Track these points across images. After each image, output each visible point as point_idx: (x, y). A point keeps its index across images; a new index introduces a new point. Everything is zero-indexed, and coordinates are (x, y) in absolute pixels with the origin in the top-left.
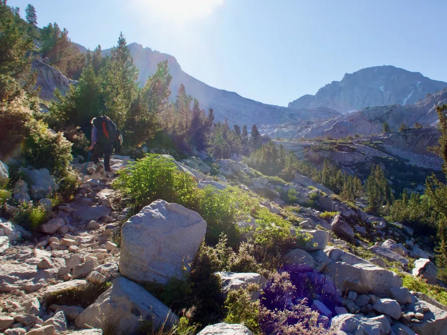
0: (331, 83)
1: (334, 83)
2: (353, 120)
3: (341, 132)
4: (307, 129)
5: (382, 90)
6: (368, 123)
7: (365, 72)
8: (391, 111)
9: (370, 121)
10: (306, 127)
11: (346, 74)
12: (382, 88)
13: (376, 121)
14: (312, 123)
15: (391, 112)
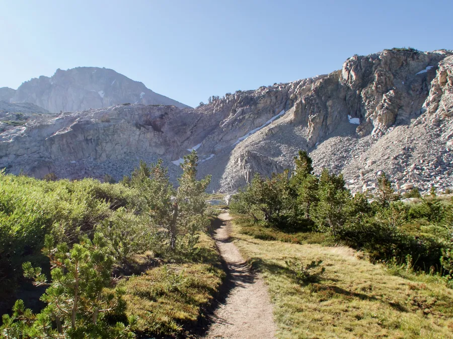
0: (38, 78)
1: (42, 77)
2: (108, 121)
3: (87, 140)
4: (18, 128)
5: (102, 96)
6: (135, 128)
7: (82, 71)
8: (166, 113)
9: (138, 126)
10: (15, 124)
11: (59, 70)
12: (101, 94)
13: (147, 126)
14: (26, 119)
15: (166, 116)
